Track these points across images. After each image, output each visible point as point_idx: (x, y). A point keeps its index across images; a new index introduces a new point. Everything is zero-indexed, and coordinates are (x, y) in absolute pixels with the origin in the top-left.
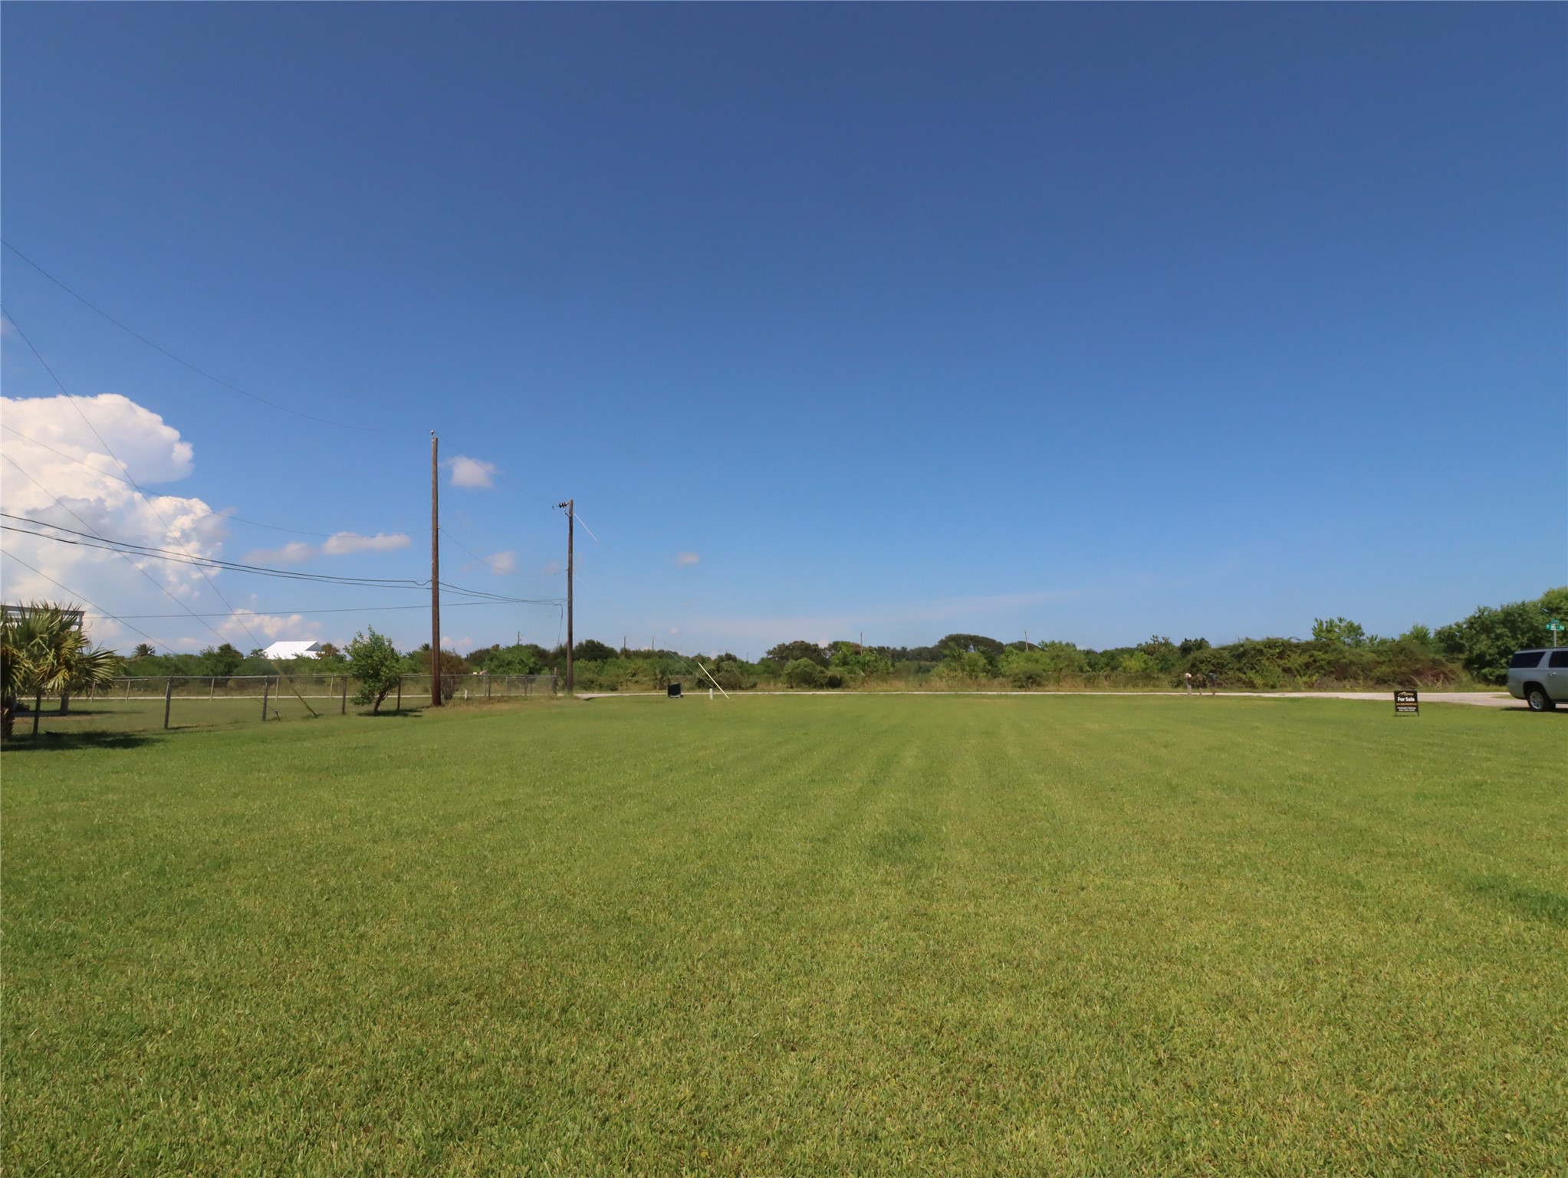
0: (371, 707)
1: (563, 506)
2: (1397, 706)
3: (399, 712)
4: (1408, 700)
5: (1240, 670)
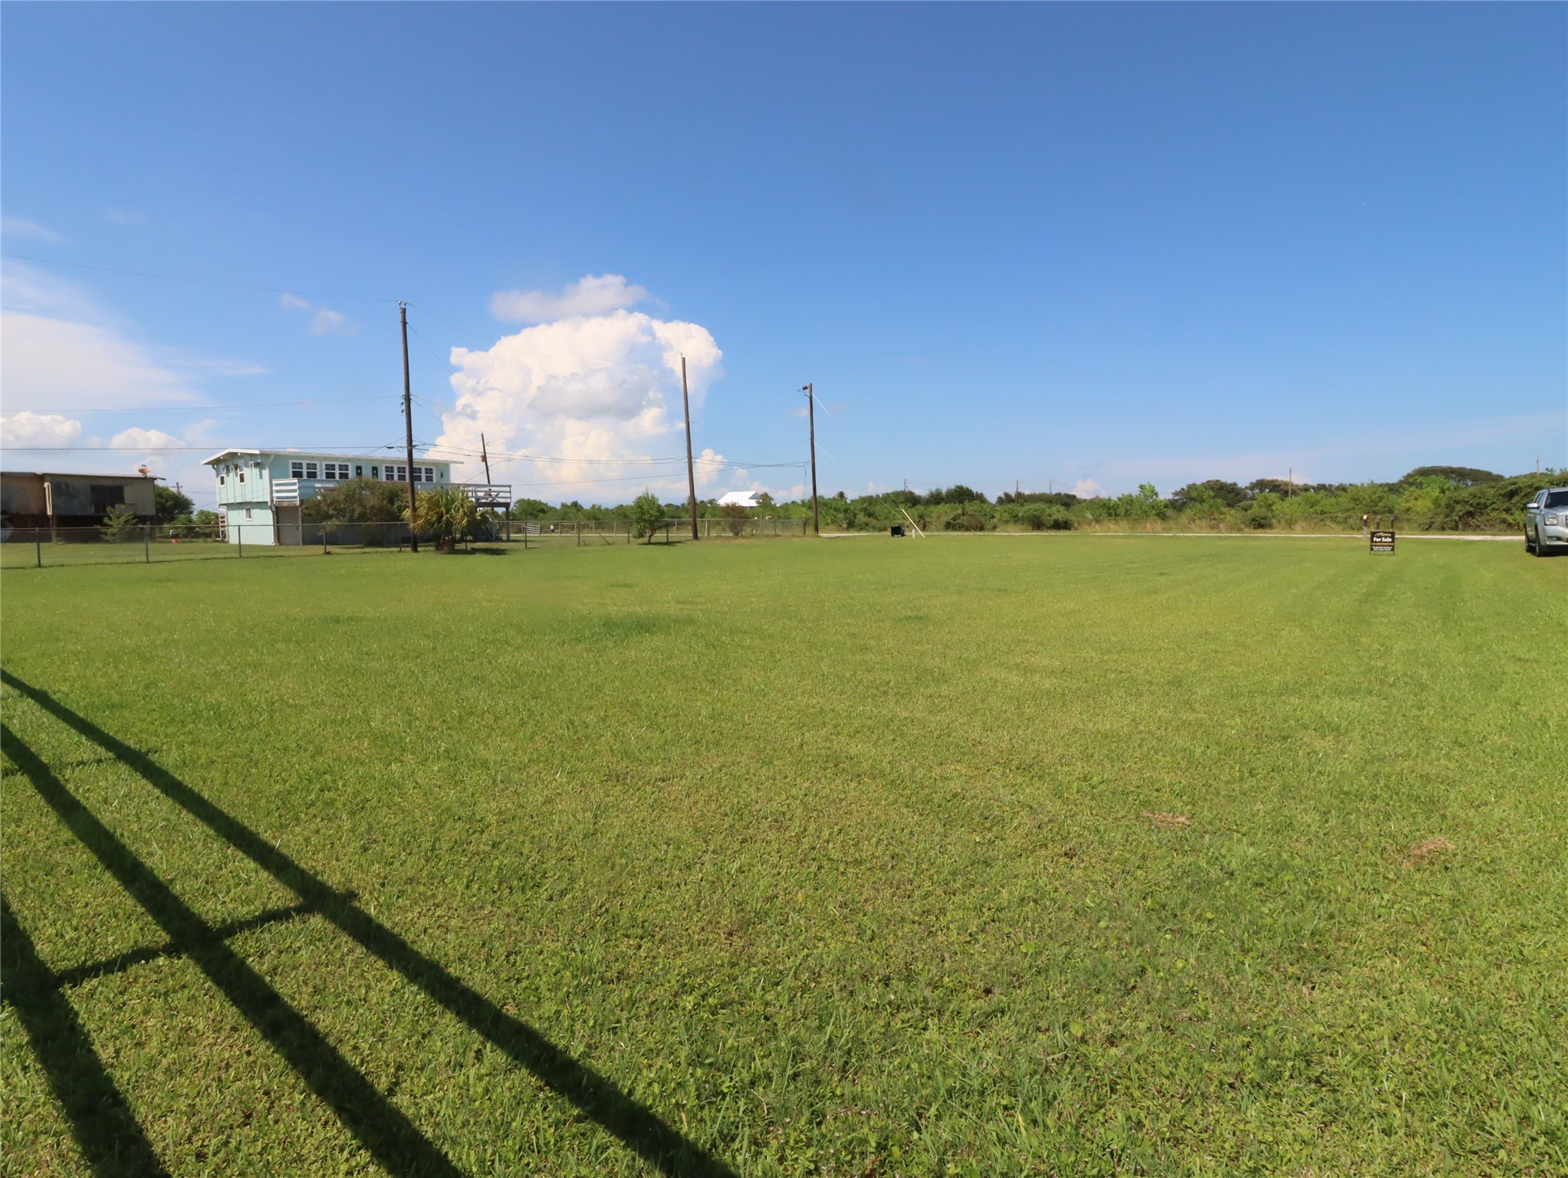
0: (646, 540)
1: (805, 388)
3: (668, 543)
4: (1384, 540)
5: (1507, 510)
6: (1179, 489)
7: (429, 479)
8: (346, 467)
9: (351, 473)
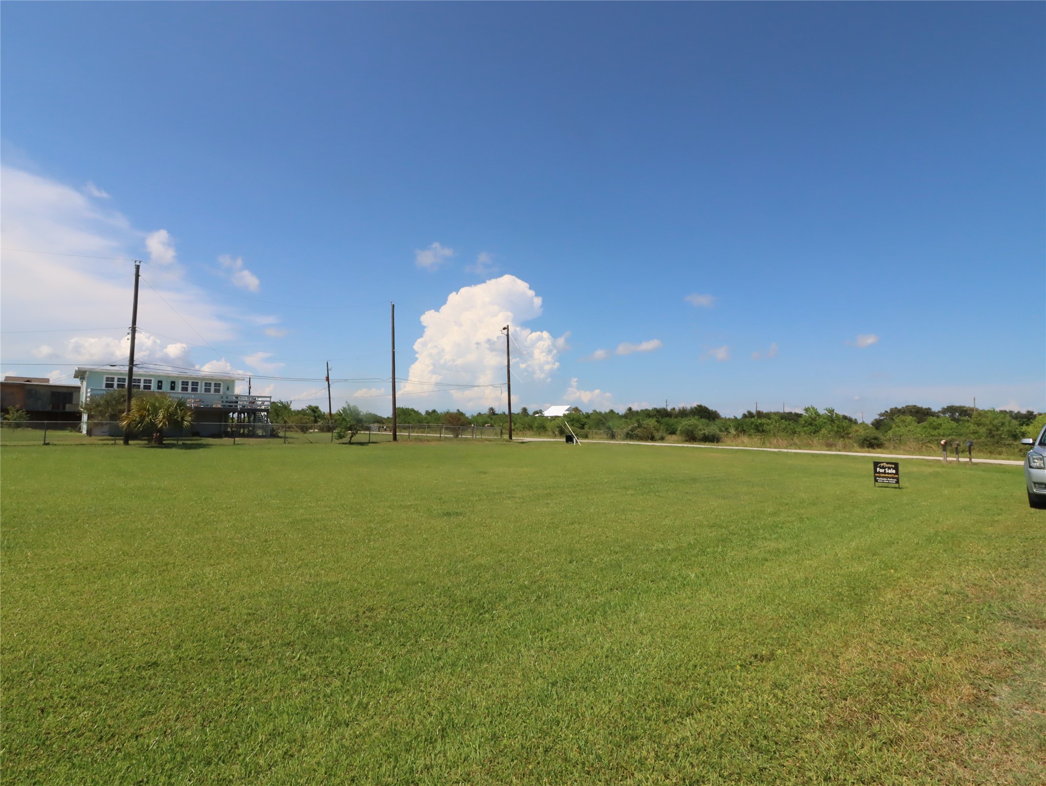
0: (346, 440)
1: (504, 329)
2: (875, 477)
6: (883, 412)
7: (217, 391)
8: (150, 381)
9: (154, 386)
